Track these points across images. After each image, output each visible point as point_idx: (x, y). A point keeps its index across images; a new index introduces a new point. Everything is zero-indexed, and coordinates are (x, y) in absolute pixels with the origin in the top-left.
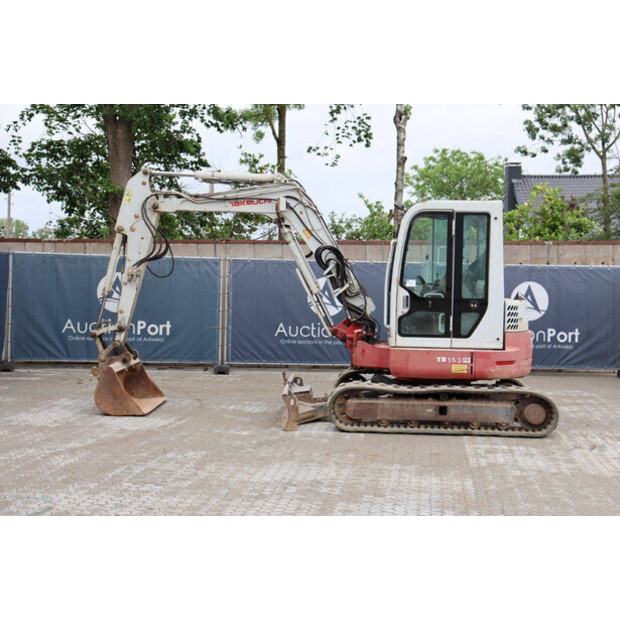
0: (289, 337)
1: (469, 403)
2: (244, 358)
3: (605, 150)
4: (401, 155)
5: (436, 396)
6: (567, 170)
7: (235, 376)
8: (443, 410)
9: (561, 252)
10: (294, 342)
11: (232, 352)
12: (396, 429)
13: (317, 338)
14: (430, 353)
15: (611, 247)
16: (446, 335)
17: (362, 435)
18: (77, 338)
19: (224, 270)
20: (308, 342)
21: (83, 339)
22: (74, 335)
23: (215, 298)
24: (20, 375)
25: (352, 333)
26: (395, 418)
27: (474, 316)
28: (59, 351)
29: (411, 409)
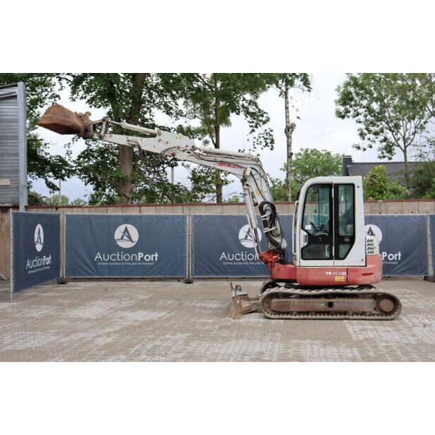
0: (229, 261)
1: (346, 300)
2: (202, 274)
3: (406, 147)
4: (290, 151)
5: (326, 296)
6: (384, 157)
7: (196, 284)
8: (331, 305)
9: (387, 206)
10: (231, 263)
11: (195, 270)
12: (302, 316)
13: (245, 261)
14: (321, 269)
15: (416, 203)
16: (331, 258)
17: (282, 321)
18: (103, 264)
19: (189, 222)
20: (240, 263)
21: (107, 264)
22: (102, 262)
23: (184, 238)
24: (71, 286)
25: (272, 258)
26: (302, 310)
27: (347, 247)
28: (92, 271)
29: (311, 304)
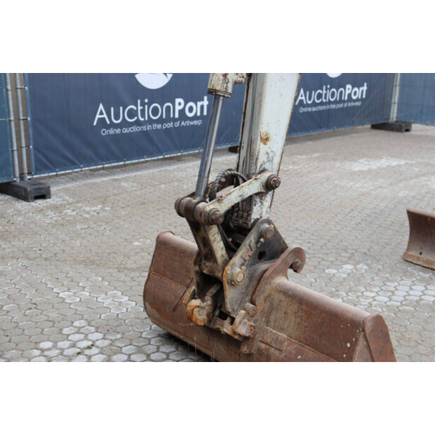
0: (113, 125)
20: (135, 129)
